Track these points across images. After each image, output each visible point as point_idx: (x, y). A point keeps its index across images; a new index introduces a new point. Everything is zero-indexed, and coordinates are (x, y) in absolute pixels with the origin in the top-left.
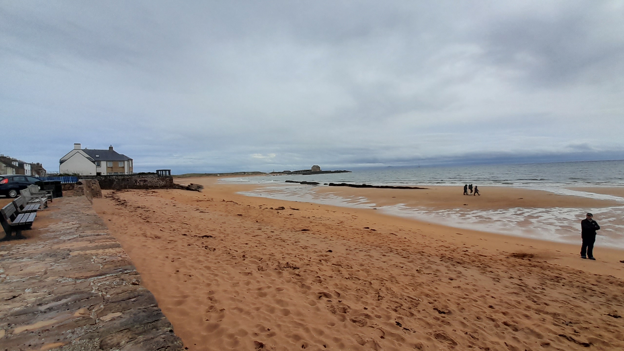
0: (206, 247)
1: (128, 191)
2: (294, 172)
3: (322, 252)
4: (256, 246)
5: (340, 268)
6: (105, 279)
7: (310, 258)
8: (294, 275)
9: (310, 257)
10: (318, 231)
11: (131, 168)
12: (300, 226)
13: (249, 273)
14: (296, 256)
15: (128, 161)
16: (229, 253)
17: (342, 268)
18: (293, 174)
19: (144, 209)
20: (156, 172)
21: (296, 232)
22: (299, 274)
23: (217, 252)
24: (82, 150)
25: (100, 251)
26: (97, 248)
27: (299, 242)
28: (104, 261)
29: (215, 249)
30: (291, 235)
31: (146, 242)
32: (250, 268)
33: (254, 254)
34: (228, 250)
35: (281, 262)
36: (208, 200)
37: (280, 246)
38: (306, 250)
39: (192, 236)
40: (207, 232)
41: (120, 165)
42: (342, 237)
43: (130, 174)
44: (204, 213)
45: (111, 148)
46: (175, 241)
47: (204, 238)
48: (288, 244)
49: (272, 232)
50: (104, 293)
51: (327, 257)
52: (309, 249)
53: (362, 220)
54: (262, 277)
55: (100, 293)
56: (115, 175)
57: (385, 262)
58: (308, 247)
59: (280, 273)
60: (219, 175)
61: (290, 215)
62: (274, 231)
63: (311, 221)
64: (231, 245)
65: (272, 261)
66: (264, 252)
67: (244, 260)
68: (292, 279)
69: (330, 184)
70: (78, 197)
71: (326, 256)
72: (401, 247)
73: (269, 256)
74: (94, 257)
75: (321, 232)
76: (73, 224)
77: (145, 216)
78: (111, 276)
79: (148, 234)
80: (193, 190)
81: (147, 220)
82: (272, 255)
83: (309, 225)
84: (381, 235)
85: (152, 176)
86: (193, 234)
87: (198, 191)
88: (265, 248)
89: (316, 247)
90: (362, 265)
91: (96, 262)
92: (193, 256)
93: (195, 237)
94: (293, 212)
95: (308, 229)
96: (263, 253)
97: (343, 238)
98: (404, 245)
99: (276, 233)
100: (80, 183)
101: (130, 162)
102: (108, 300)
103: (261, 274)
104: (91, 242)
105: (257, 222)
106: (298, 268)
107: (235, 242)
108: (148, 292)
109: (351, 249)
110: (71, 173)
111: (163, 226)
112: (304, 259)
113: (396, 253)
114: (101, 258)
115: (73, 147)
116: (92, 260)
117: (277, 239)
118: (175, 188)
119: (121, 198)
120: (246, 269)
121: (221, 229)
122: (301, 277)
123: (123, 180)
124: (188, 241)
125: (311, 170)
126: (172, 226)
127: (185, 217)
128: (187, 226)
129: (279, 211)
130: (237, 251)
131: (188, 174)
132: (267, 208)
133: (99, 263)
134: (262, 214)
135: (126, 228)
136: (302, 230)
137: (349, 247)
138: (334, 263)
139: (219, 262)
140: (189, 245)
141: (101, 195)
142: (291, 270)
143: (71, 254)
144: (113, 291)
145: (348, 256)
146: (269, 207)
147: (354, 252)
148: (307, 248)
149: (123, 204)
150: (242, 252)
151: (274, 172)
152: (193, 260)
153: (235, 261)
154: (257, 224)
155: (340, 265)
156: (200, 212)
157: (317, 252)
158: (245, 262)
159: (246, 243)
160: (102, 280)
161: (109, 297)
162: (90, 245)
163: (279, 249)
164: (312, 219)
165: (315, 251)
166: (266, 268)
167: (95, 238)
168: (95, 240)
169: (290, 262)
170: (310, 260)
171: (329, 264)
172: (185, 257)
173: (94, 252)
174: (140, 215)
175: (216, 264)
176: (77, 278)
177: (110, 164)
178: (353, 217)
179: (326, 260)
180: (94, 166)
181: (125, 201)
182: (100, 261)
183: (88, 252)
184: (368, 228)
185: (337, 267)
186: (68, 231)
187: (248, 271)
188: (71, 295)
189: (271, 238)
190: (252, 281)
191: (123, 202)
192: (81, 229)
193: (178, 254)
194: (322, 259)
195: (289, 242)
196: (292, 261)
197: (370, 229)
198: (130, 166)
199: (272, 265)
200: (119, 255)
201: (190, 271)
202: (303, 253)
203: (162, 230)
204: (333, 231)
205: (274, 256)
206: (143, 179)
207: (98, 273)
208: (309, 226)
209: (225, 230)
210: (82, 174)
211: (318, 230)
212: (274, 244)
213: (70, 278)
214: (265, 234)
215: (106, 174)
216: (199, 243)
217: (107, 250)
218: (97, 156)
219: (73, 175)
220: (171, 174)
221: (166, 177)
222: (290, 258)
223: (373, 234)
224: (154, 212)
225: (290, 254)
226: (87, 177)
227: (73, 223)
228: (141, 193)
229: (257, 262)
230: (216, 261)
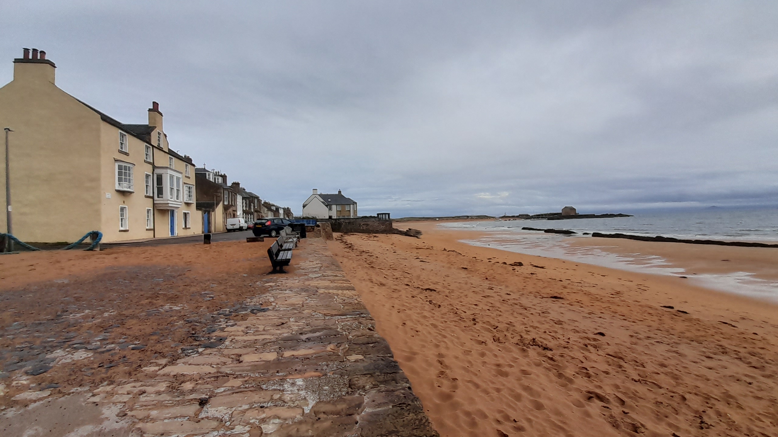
0: (430, 302)
1: (353, 235)
2: (535, 216)
3: (587, 333)
4: (489, 310)
5: (622, 363)
6: (346, 320)
7: (569, 339)
8: (546, 358)
9: (568, 337)
10: (578, 302)
11: (355, 212)
12: (548, 290)
13: (483, 342)
14: (545, 332)
15: (353, 204)
16: (456, 313)
17: (626, 362)
18: (532, 219)
19: (368, 254)
20: (376, 216)
21: (542, 298)
22: (552, 358)
23: (443, 310)
24: (318, 195)
25: (340, 292)
26: (337, 288)
27: (549, 313)
28: (344, 302)
29: (440, 306)
30: (536, 301)
31: (373, 288)
32: (483, 337)
33: (486, 319)
34: (455, 309)
35: (525, 336)
36: (427, 248)
37: (521, 314)
38: (560, 326)
39: (415, 288)
40: (430, 285)
41: (347, 208)
42: (620, 315)
43: (355, 217)
44: (424, 263)
45: (340, 192)
46: (400, 291)
47: (427, 291)
48: (532, 314)
49: (507, 294)
50: (347, 333)
51: (597, 342)
52: (565, 326)
53: (658, 293)
54: (499, 350)
55: (344, 333)
56: (343, 219)
57: (710, 369)
58: (564, 323)
59: (524, 350)
60: (437, 219)
61: (532, 274)
62: (510, 293)
63: (564, 285)
64: (457, 304)
65: (511, 332)
66: (500, 319)
67: (475, 324)
68: (543, 362)
69: (594, 233)
70: (317, 238)
71: (595, 340)
72: (745, 348)
73: (507, 325)
74: (336, 297)
75: (582, 304)
76: (317, 264)
77: (370, 261)
78: (350, 317)
79: (374, 280)
80: (411, 236)
81: (371, 265)
82: (510, 324)
83: (561, 291)
84: (699, 322)
85: (373, 219)
86: (416, 285)
87: (417, 237)
88: (500, 313)
89: (576, 324)
90: (663, 365)
91: (338, 302)
92: (419, 310)
93: (418, 289)
94: (535, 270)
95: (561, 296)
96: (498, 320)
97: (624, 318)
98: (753, 346)
99: (513, 296)
100: (318, 226)
101: (355, 205)
102: (351, 341)
103: (498, 346)
104: (332, 281)
105: (487, 279)
106: (551, 350)
107: (462, 300)
108: (384, 340)
109: (640, 336)
110: (311, 217)
111: (386, 274)
112: (559, 338)
113: (736, 356)
114: (341, 299)
115: (312, 192)
116: (335, 300)
117: (516, 304)
118: (394, 233)
119: (349, 242)
120: (479, 336)
121: (444, 282)
122: (556, 363)
123: (349, 223)
124: (411, 292)
125: (561, 214)
126: (395, 274)
127: (405, 265)
128: (409, 276)
129: (515, 267)
130: (465, 312)
131: (405, 218)
132: (498, 262)
133: (340, 303)
134: (492, 269)
135: (355, 272)
136: (552, 297)
137: (637, 333)
138: (610, 353)
139: (446, 322)
140: (413, 297)
141: (333, 237)
142: (540, 350)
143: (319, 291)
144: (354, 333)
145: (633, 346)
146: (501, 261)
147: (647, 342)
148: (561, 324)
149: (350, 247)
150: (471, 314)
151: (506, 215)
152: (418, 314)
153: (463, 324)
154: (487, 282)
155: (621, 358)
156: (421, 261)
157: (578, 332)
158: (478, 327)
159: (475, 304)
160: (344, 320)
161: (352, 338)
162: (332, 285)
163: (520, 318)
164: (565, 283)
165: (574, 329)
166: (504, 341)
167: (334, 279)
168: (334, 280)
169: (538, 339)
170: (569, 341)
171: (600, 352)
172: (410, 309)
173: (335, 291)
174: (365, 260)
175: (443, 323)
176: (325, 314)
177: (339, 208)
178: (640, 287)
179: (595, 347)
180: (327, 209)
181: (351, 244)
182: (341, 301)
183: (331, 291)
184: (672, 308)
185: (615, 359)
186: (314, 270)
187: (480, 339)
188: (323, 329)
189: (507, 301)
190: (487, 352)
191: (350, 245)
192: (323, 269)
193: (404, 305)
194: (589, 344)
195: (533, 311)
196: (541, 338)
197: (676, 308)
198: (355, 210)
199: (512, 338)
200: (355, 298)
201: (416, 326)
202: (556, 330)
203: (386, 278)
204: (604, 305)
205: (514, 326)
206: (365, 223)
207: (340, 313)
208: (562, 293)
209: (449, 285)
210: (318, 217)
211: (577, 300)
212: (512, 310)
213: (320, 313)
214: (498, 295)
215: (335, 218)
216: (422, 296)
217: (345, 292)
218: (329, 200)
219: (312, 219)
220: (391, 218)
221: (386, 221)
222: (538, 333)
223: (683, 319)
224: (377, 257)
225: (537, 327)
226: (322, 220)
227: (316, 262)
228: (364, 237)
229: (491, 330)
230: (443, 320)
